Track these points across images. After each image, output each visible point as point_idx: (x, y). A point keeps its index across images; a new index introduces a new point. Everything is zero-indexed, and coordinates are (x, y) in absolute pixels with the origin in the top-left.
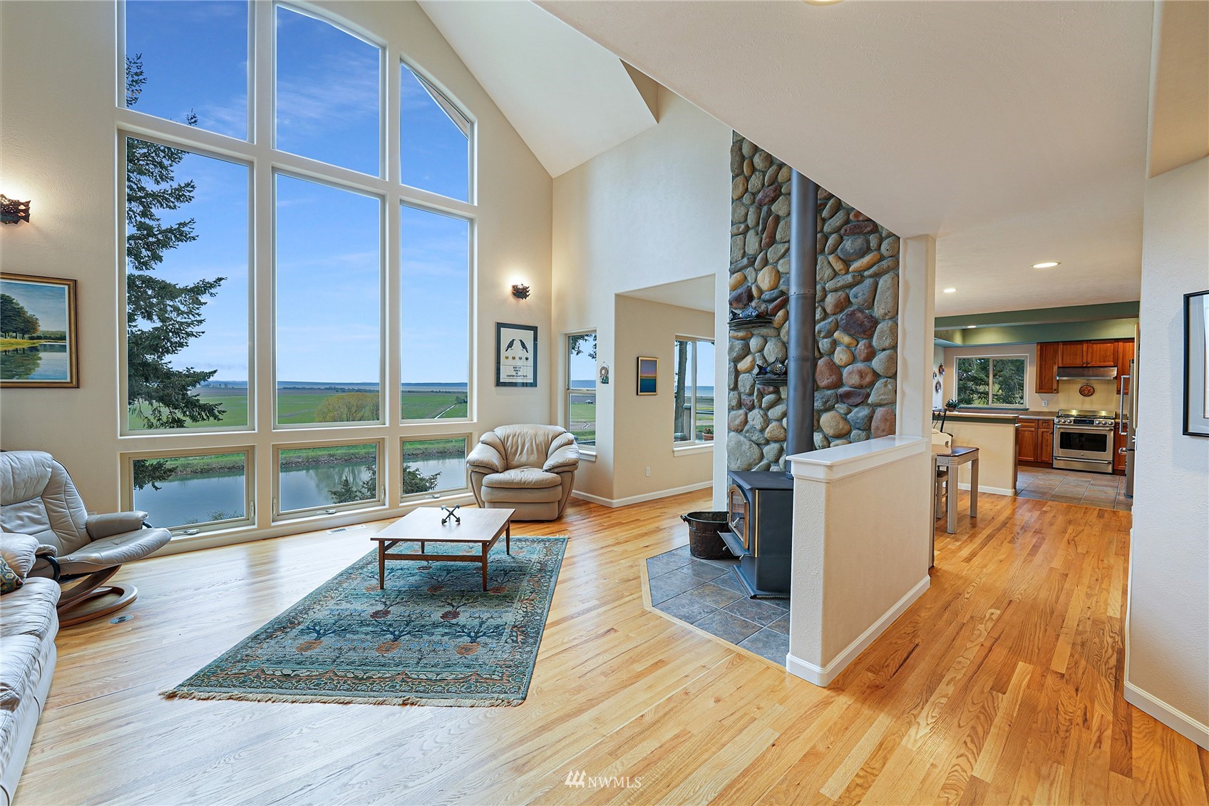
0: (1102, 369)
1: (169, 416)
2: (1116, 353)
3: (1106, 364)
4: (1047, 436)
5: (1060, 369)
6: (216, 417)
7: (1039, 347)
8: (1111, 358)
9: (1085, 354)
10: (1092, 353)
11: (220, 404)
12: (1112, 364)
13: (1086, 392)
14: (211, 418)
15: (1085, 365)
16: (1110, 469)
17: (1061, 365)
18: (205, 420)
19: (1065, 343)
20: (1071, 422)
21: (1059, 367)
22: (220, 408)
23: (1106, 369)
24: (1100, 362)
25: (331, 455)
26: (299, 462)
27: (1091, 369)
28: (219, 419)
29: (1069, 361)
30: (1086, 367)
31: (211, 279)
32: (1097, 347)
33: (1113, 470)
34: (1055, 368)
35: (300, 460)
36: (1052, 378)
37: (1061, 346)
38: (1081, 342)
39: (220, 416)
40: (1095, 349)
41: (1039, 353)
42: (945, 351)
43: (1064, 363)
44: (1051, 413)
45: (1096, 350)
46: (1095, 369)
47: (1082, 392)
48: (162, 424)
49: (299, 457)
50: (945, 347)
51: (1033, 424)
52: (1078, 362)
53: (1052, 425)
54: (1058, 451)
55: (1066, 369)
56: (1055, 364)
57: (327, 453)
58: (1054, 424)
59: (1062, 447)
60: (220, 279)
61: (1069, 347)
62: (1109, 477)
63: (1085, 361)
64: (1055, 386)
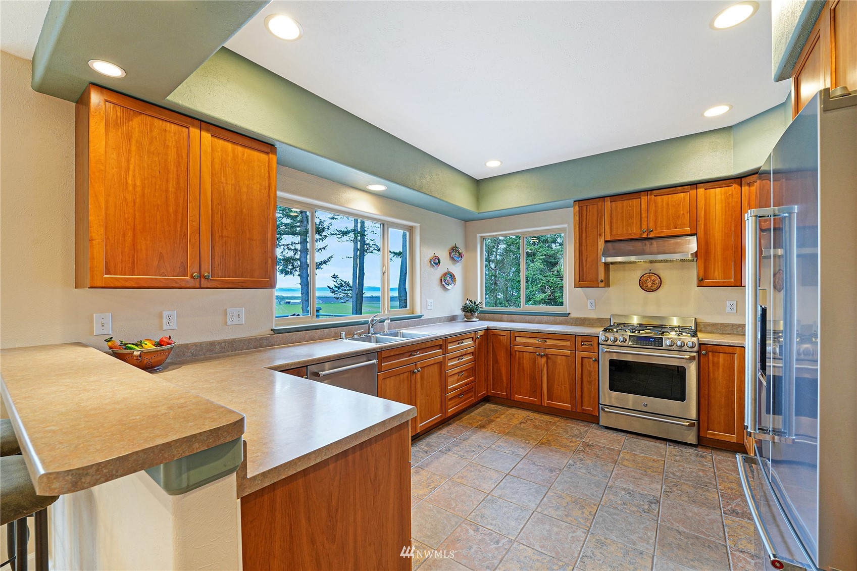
0: (673, 241)
2: (693, 208)
3: (679, 231)
4: (590, 365)
5: (609, 245)
7: (577, 207)
8: (686, 220)
9: (644, 215)
10: (656, 212)
12: (688, 230)
13: (649, 284)
15: (645, 235)
16: (692, 438)
17: (609, 238)
19: (615, 197)
20: (624, 341)
21: (606, 242)
23: (678, 240)
24: (669, 228)
27: (655, 242)
29: (621, 232)
30: (645, 239)
32: (663, 200)
33: (699, 438)
34: (601, 244)
36: (597, 260)
37: (608, 203)
38: (637, 194)
40: (660, 204)
41: (577, 218)
42: (465, 227)
43: (614, 233)
44: (598, 322)
45: (662, 207)
46: (660, 241)
47: (642, 284)
50: (466, 221)
51: (568, 344)
52: (635, 231)
53: (596, 345)
54: (608, 396)
55: (617, 245)
56: (600, 235)
58: (599, 344)
59: (612, 388)
61: (619, 203)
62: (692, 450)
63: (644, 227)
64: (602, 276)
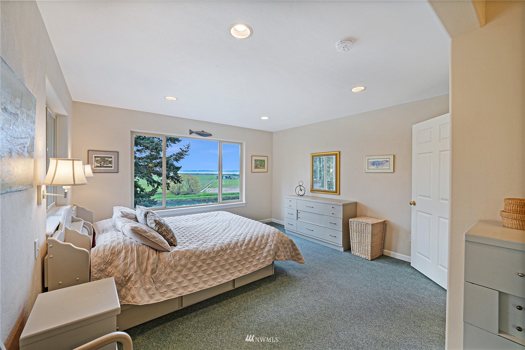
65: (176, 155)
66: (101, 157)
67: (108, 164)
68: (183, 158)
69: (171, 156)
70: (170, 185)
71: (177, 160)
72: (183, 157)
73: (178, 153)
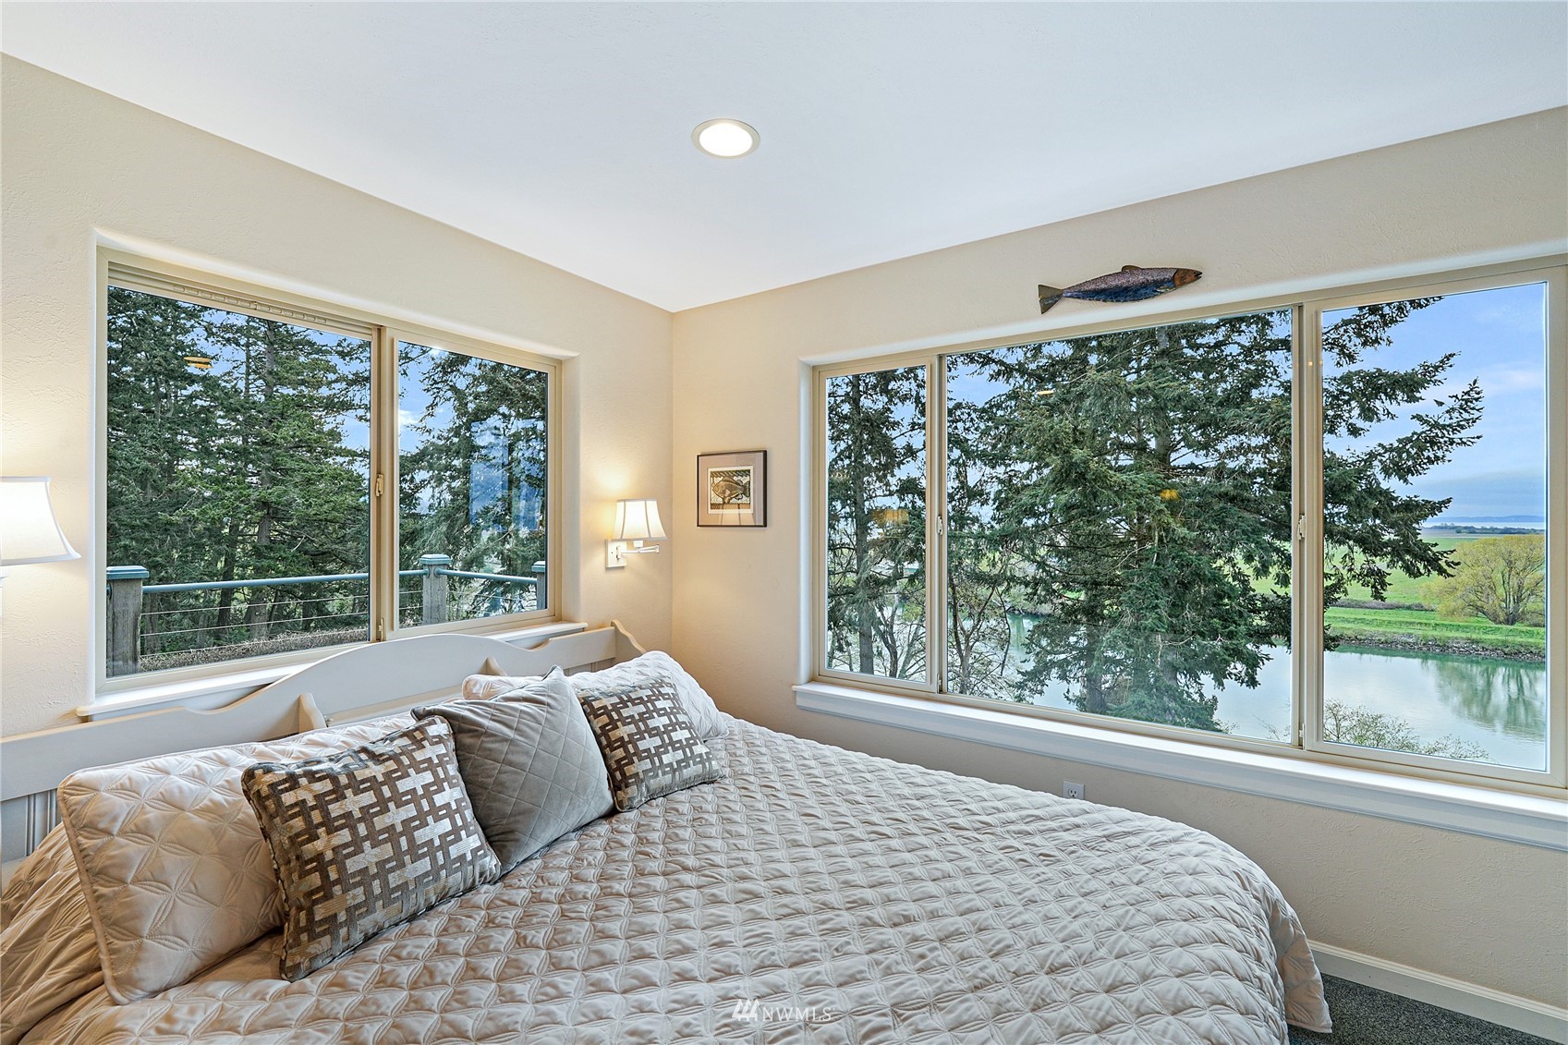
1: (1364, 566)
6: (1441, 571)
11: (1452, 552)
14: (1434, 573)
18: (1421, 574)
22: (1451, 558)
25: (1474, 641)
26: (1409, 643)
28: (1449, 575)
31: (1435, 360)
35: (1411, 640)
39: (1449, 570)
48: (1354, 576)
49: (1410, 635)
57: (1464, 635)
60: (1449, 357)
65: (1399, 451)
66: (723, 472)
67: (740, 496)
68: (1437, 458)
69: (1372, 456)
70: (1387, 580)
71: (1403, 473)
72: (1440, 454)
73: (1409, 440)
